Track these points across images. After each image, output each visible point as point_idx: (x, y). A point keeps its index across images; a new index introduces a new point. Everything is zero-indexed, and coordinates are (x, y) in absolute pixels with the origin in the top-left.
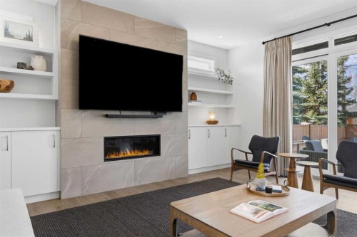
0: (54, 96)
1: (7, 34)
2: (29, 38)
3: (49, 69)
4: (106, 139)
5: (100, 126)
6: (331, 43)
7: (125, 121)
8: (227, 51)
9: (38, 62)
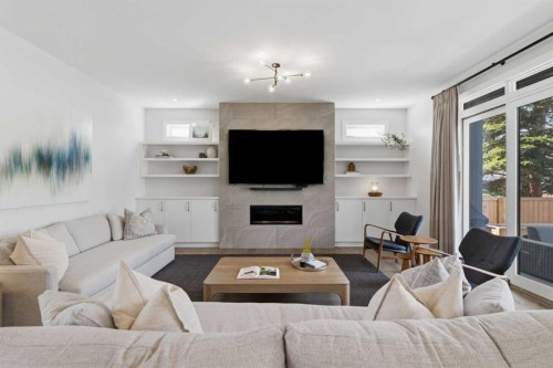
0: (217, 175)
1: (194, 136)
2: (206, 136)
3: (216, 155)
4: (252, 208)
6: (512, 88)
8: (406, 110)
9: (210, 152)
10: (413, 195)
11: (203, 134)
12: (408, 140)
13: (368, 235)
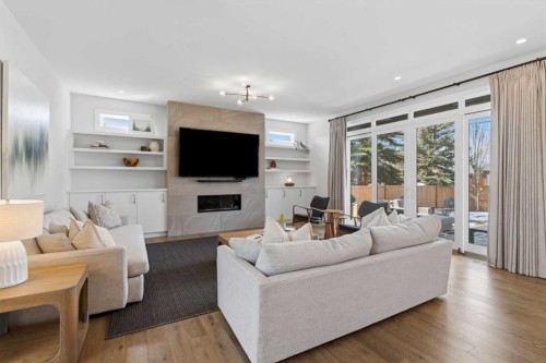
0: (164, 168)
1: (135, 129)
2: (148, 130)
3: (161, 150)
4: (200, 197)
5: (195, 188)
6: (374, 124)
7: (213, 184)
8: (307, 125)
9: (154, 145)
10: (313, 185)
11: (145, 127)
12: (310, 146)
13: (296, 213)
